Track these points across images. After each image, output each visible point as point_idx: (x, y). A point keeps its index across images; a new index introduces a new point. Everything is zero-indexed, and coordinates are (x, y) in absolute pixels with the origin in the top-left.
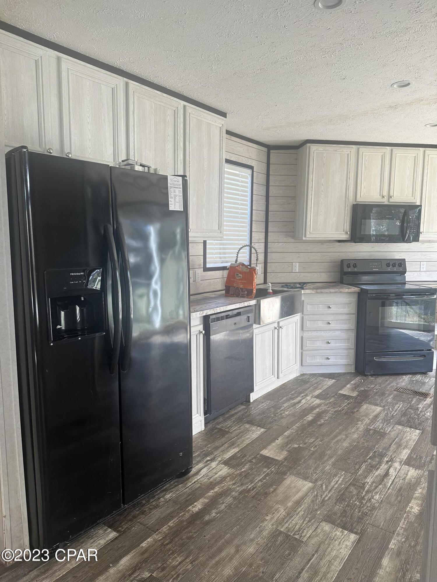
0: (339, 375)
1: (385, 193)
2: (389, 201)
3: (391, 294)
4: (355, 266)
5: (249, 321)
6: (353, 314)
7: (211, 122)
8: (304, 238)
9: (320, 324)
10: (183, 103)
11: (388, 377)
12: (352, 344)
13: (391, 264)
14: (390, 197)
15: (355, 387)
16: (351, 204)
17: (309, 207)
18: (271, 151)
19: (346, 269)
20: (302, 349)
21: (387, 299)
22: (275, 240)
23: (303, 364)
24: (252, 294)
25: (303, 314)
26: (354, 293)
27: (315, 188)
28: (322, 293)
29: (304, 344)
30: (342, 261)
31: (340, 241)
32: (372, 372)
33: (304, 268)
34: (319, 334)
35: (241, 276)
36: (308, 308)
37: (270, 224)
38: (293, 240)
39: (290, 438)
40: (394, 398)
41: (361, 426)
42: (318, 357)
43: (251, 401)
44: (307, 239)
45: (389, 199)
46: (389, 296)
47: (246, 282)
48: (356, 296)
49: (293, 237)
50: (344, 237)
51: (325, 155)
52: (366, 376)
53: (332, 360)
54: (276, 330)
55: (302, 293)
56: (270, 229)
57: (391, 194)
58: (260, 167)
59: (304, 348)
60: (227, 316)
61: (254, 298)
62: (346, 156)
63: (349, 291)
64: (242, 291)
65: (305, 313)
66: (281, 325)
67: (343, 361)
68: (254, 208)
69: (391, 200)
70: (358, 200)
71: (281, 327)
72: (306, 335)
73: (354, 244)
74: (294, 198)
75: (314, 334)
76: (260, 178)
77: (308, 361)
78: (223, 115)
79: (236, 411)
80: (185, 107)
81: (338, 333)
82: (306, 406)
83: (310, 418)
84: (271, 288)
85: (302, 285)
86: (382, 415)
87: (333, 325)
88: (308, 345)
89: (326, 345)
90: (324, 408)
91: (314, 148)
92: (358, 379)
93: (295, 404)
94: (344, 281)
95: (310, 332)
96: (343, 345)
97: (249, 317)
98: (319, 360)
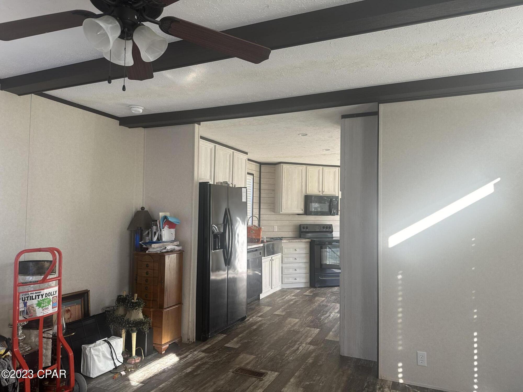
0: (302, 288)
1: (321, 190)
2: (322, 194)
3: (326, 242)
4: (307, 228)
5: (260, 255)
6: (308, 254)
7: (242, 158)
8: (281, 213)
9: (291, 260)
10: (232, 150)
11: (327, 288)
12: (308, 271)
13: (325, 227)
14: (323, 192)
15: (311, 292)
16: (304, 195)
17: (283, 196)
18: (262, 166)
19: (303, 230)
20: (282, 273)
21: (324, 245)
22: (264, 213)
23: (283, 283)
24: (259, 242)
25: (282, 253)
26: (308, 242)
27: (286, 186)
28: (292, 242)
29: (283, 271)
30: (300, 225)
31: (298, 214)
32: (319, 286)
33: (280, 229)
34: (291, 265)
35: (254, 232)
36: (285, 251)
37: (261, 204)
38: (273, 213)
39: (285, 309)
40: (330, 295)
41: (317, 304)
42: (290, 278)
43: (261, 299)
44: (283, 213)
45: (322, 193)
46: (325, 243)
47: (256, 235)
48: (309, 244)
49: (274, 212)
50: (301, 212)
51: (290, 169)
52: (316, 287)
53: (298, 280)
54: (271, 261)
55: (282, 242)
56: (261, 207)
57: (324, 190)
58: (256, 174)
59: (283, 274)
60: (252, 250)
61: (261, 243)
62: (301, 171)
63: (305, 241)
64: (255, 240)
65: (283, 253)
66: (273, 259)
67: (303, 280)
68: (254, 196)
69: (324, 193)
70: (307, 193)
71: (273, 260)
72: (284, 266)
73: (306, 216)
74: (274, 190)
75: (288, 265)
76: (257, 180)
77: (285, 281)
78: (246, 153)
79: (254, 303)
80: (233, 152)
81: (301, 264)
82: (288, 299)
83: (292, 303)
84: (265, 240)
85: (281, 239)
86: (326, 300)
87: (298, 260)
88: (285, 271)
89: (294, 271)
90: (297, 299)
91: (285, 166)
92: (312, 289)
93: (283, 299)
94: (302, 236)
95: (286, 264)
96: (303, 271)
97: (260, 252)
98: (291, 280)
